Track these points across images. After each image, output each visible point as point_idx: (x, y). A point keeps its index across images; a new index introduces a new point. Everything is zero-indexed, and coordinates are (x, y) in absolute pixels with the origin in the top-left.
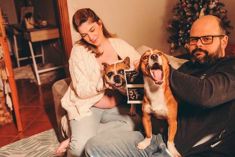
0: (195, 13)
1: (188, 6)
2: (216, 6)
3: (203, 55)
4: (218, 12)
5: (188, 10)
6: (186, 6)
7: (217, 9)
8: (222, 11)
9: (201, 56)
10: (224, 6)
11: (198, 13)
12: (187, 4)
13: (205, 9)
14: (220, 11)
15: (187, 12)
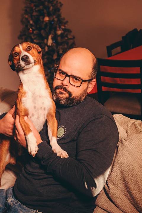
0: (43, 40)
1: (35, 32)
2: (63, 32)
3: (66, 95)
4: (66, 38)
5: (35, 37)
6: (33, 33)
7: (65, 35)
8: (70, 37)
9: (64, 96)
10: (71, 32)
11: (46, 40)
12: (33, 30)
13: (53, 36)
14: (67, 37)
15: (35, 39)
